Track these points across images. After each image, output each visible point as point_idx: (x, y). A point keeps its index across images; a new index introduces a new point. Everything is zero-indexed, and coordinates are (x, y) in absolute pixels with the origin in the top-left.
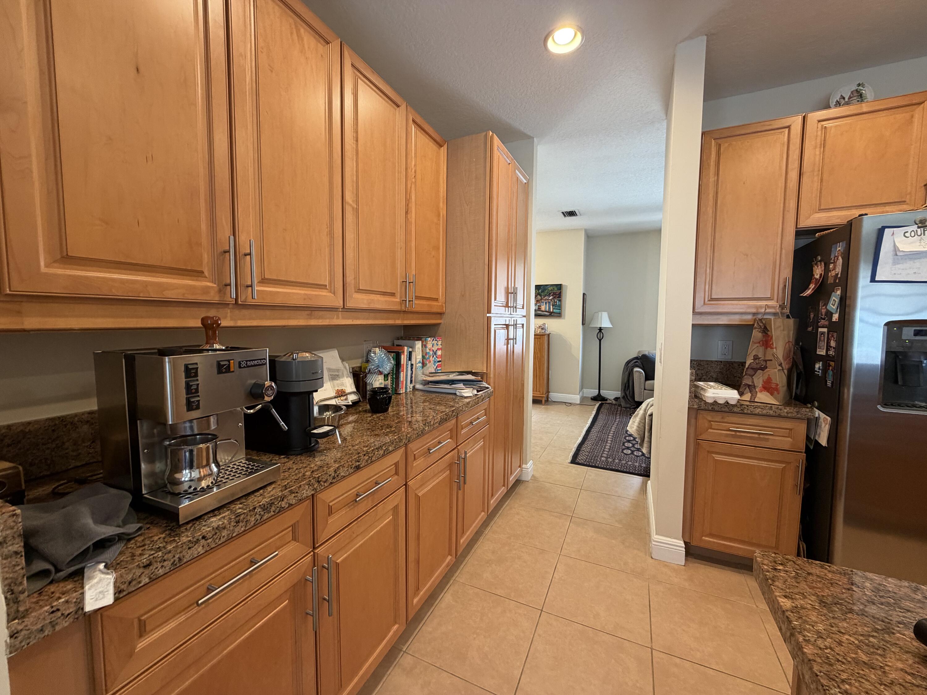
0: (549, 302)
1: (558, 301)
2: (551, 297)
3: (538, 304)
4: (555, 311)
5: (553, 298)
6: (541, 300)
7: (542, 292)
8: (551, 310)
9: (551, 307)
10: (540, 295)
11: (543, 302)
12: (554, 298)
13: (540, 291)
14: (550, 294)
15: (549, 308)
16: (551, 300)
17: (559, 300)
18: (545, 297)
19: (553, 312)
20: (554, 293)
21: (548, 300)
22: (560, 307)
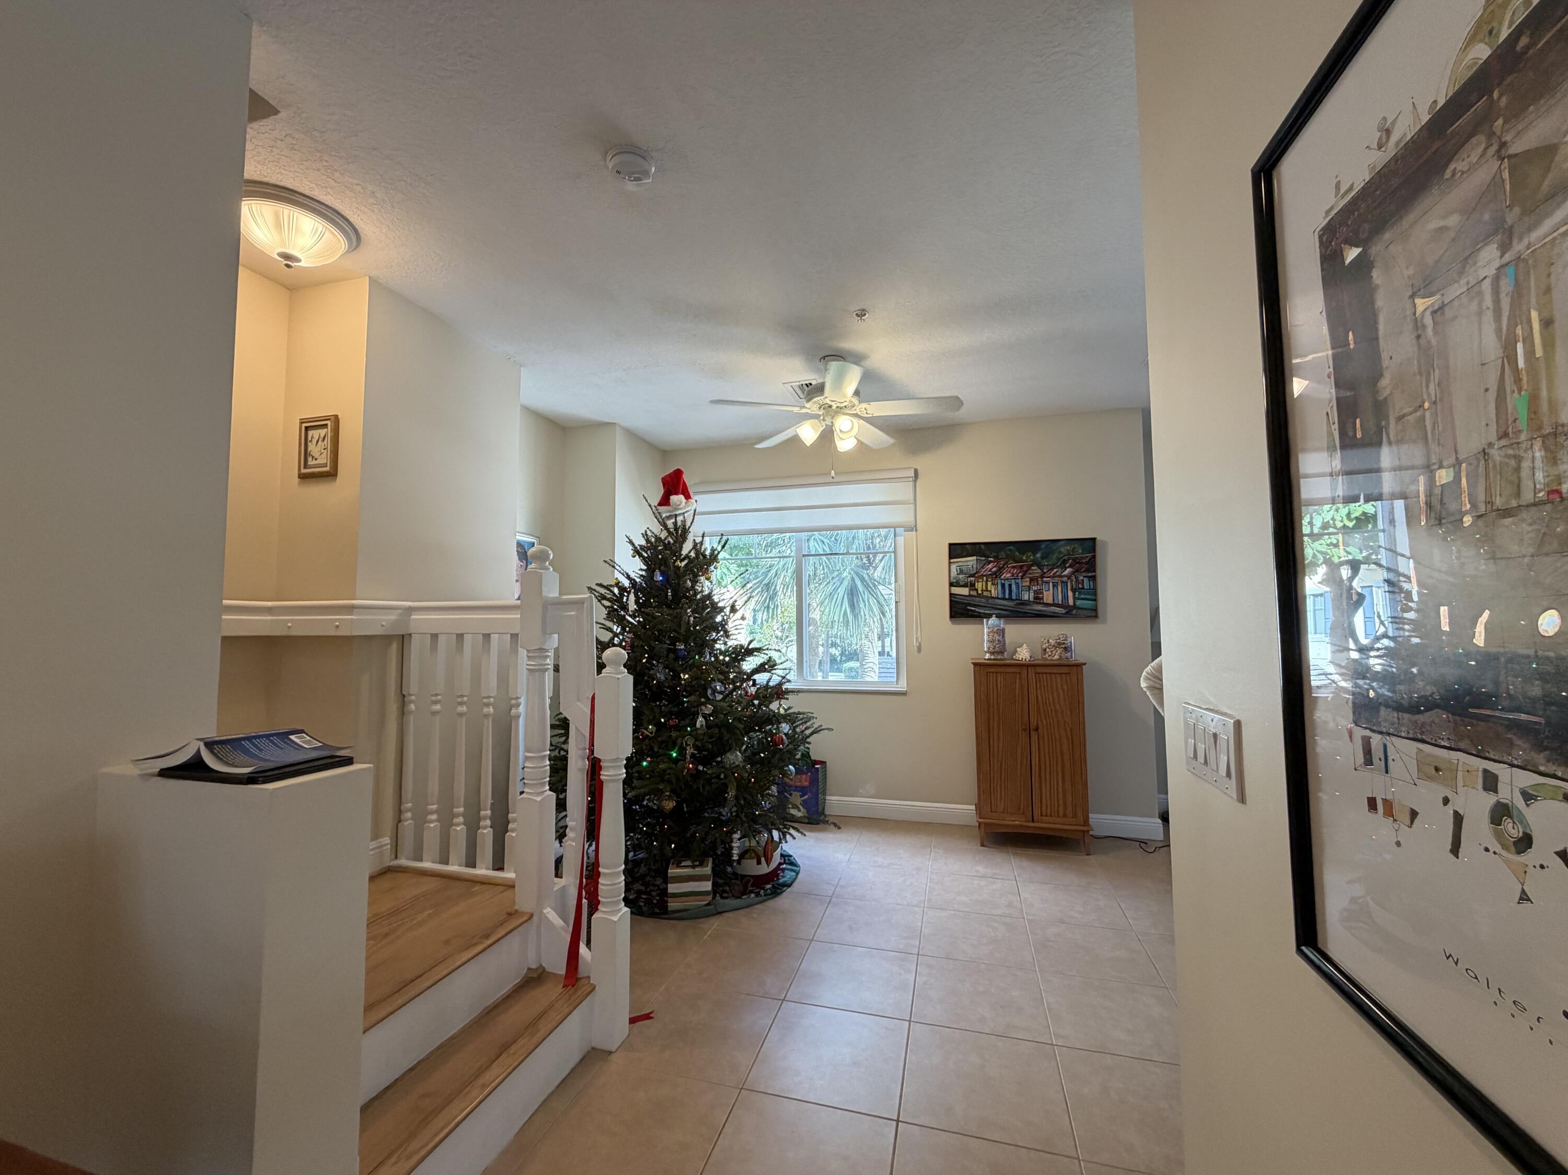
0: (1063, 582)
1: (1086, 580)
2: (1068, 571)
3: (1035, 588)
4: (1079, 603)
5: (1073, 573)
6: (1042, 577)
7: (1042, 558)
8: (1071, 602)
9: (1070, 594)
10: (1040, 567)
11: (1048, 583)
12: (1077, 571)
13: (1038, 555)
14: (1065, 562)
15: (1065, 597)
16: (1069, 577)
17: (1089, 577)
18: (1052, 569)
19: (1075, 607)
20: (1074, 560)
21: (1060, 576)
22: (1093, 594)
